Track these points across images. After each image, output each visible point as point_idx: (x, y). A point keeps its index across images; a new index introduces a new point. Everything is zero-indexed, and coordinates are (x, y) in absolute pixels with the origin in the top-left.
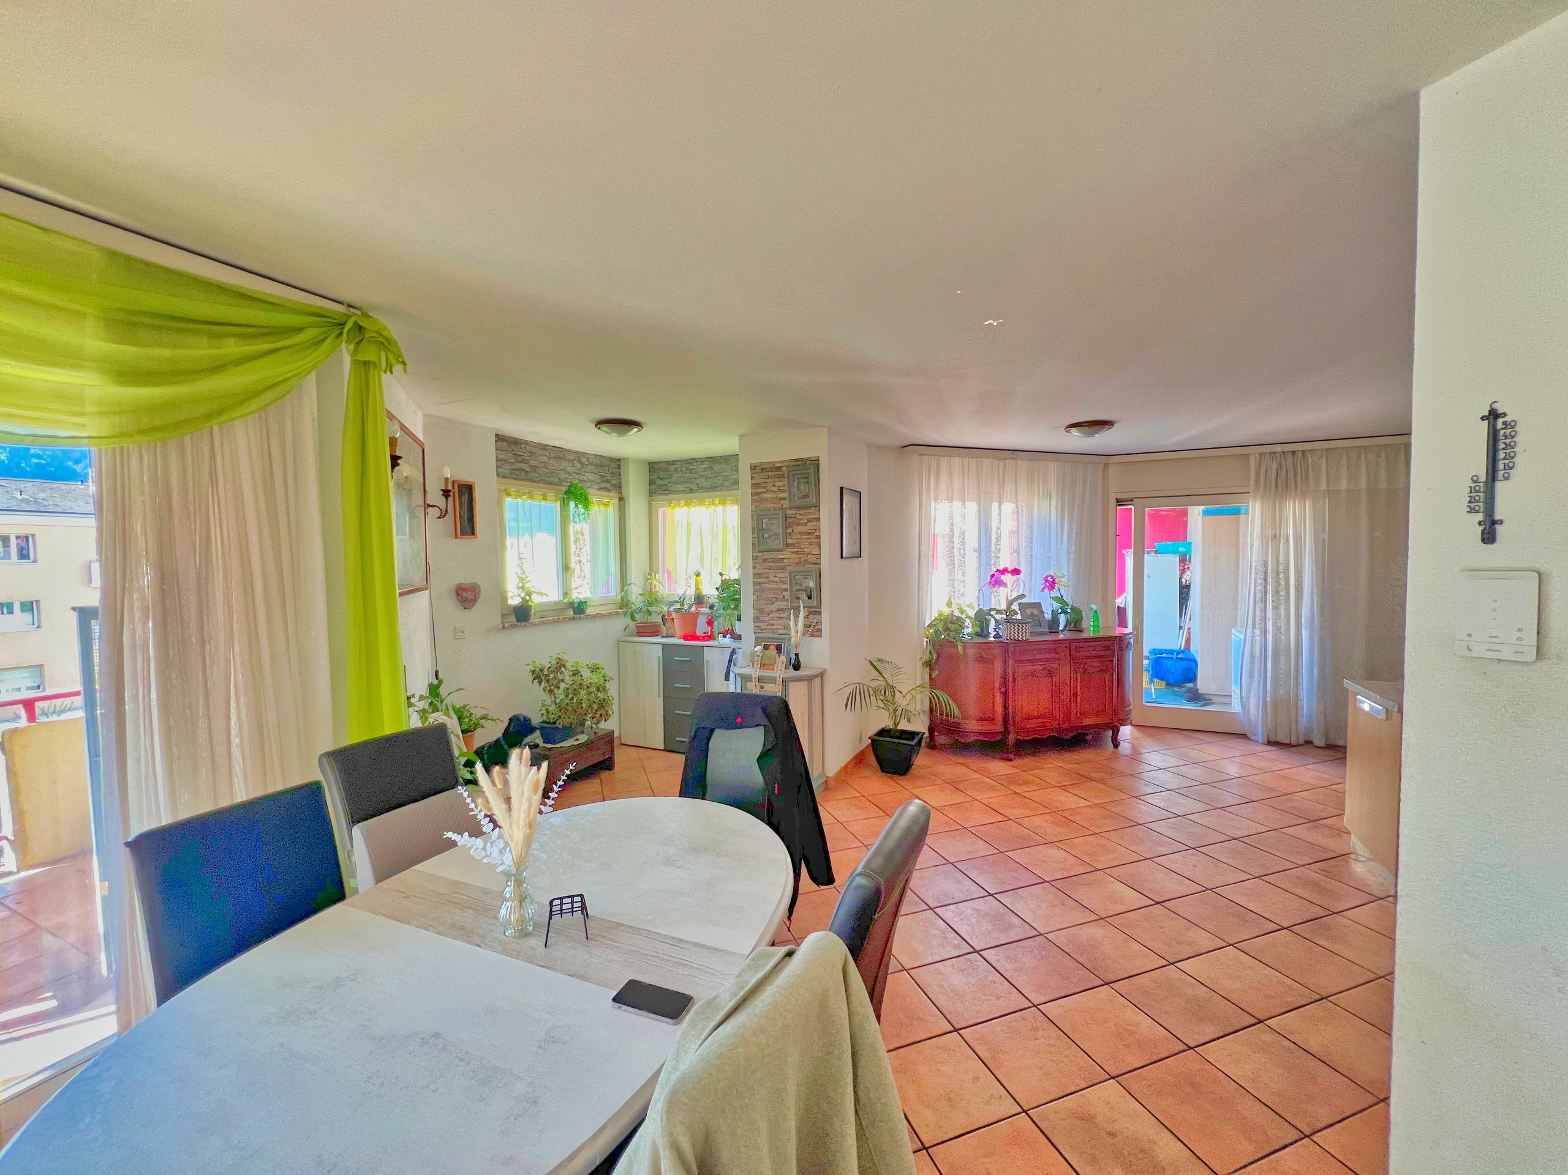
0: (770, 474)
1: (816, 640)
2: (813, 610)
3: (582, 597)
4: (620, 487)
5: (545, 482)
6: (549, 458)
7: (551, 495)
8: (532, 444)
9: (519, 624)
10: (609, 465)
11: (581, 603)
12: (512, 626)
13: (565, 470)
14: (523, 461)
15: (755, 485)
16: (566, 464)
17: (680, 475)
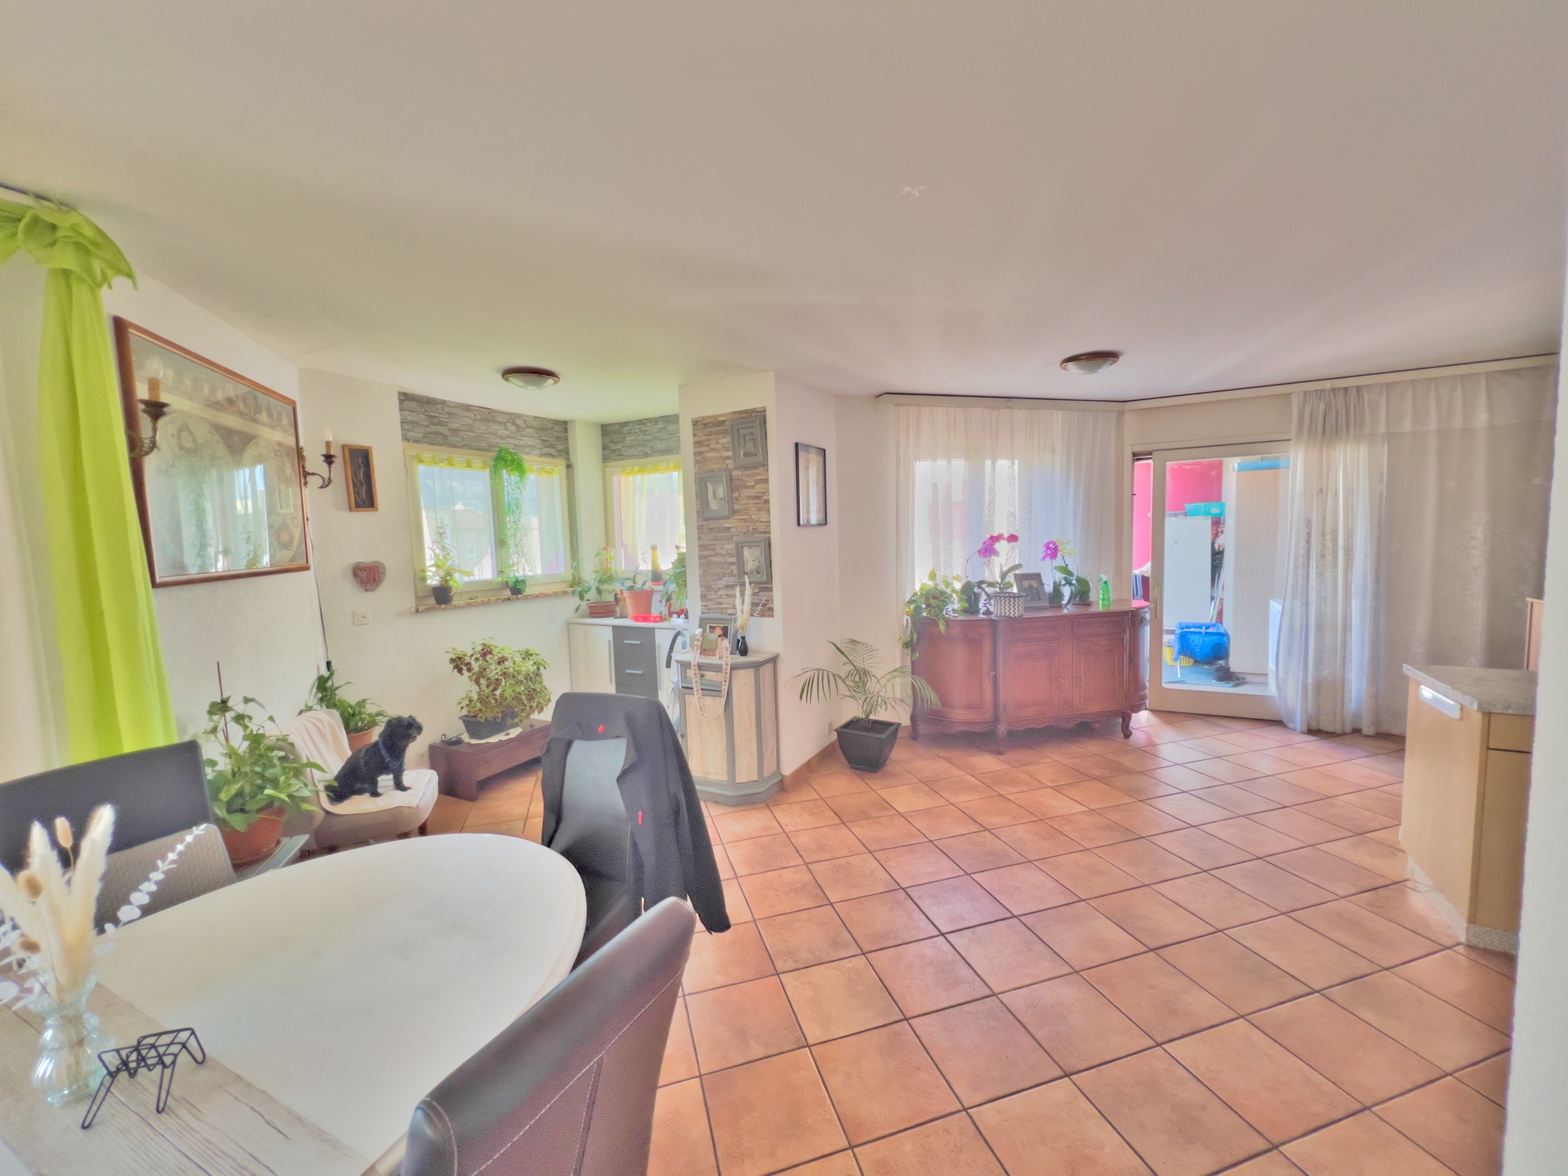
0: (713, 429)
1: (766, 620)
2: (764, 586)
3: (520, 574)
4: (568, 453)
5: (470, 447)
6: (474, 420)
7: (477, 461)
8: (451, 404)
9: (437, 606)
10: (552, 429)
11: (517, 582)
12: (429, 609)
13: (496, 434)
14: (440, 424)
15: (698, 444)
16: (497, 427)
17: (633, 438)
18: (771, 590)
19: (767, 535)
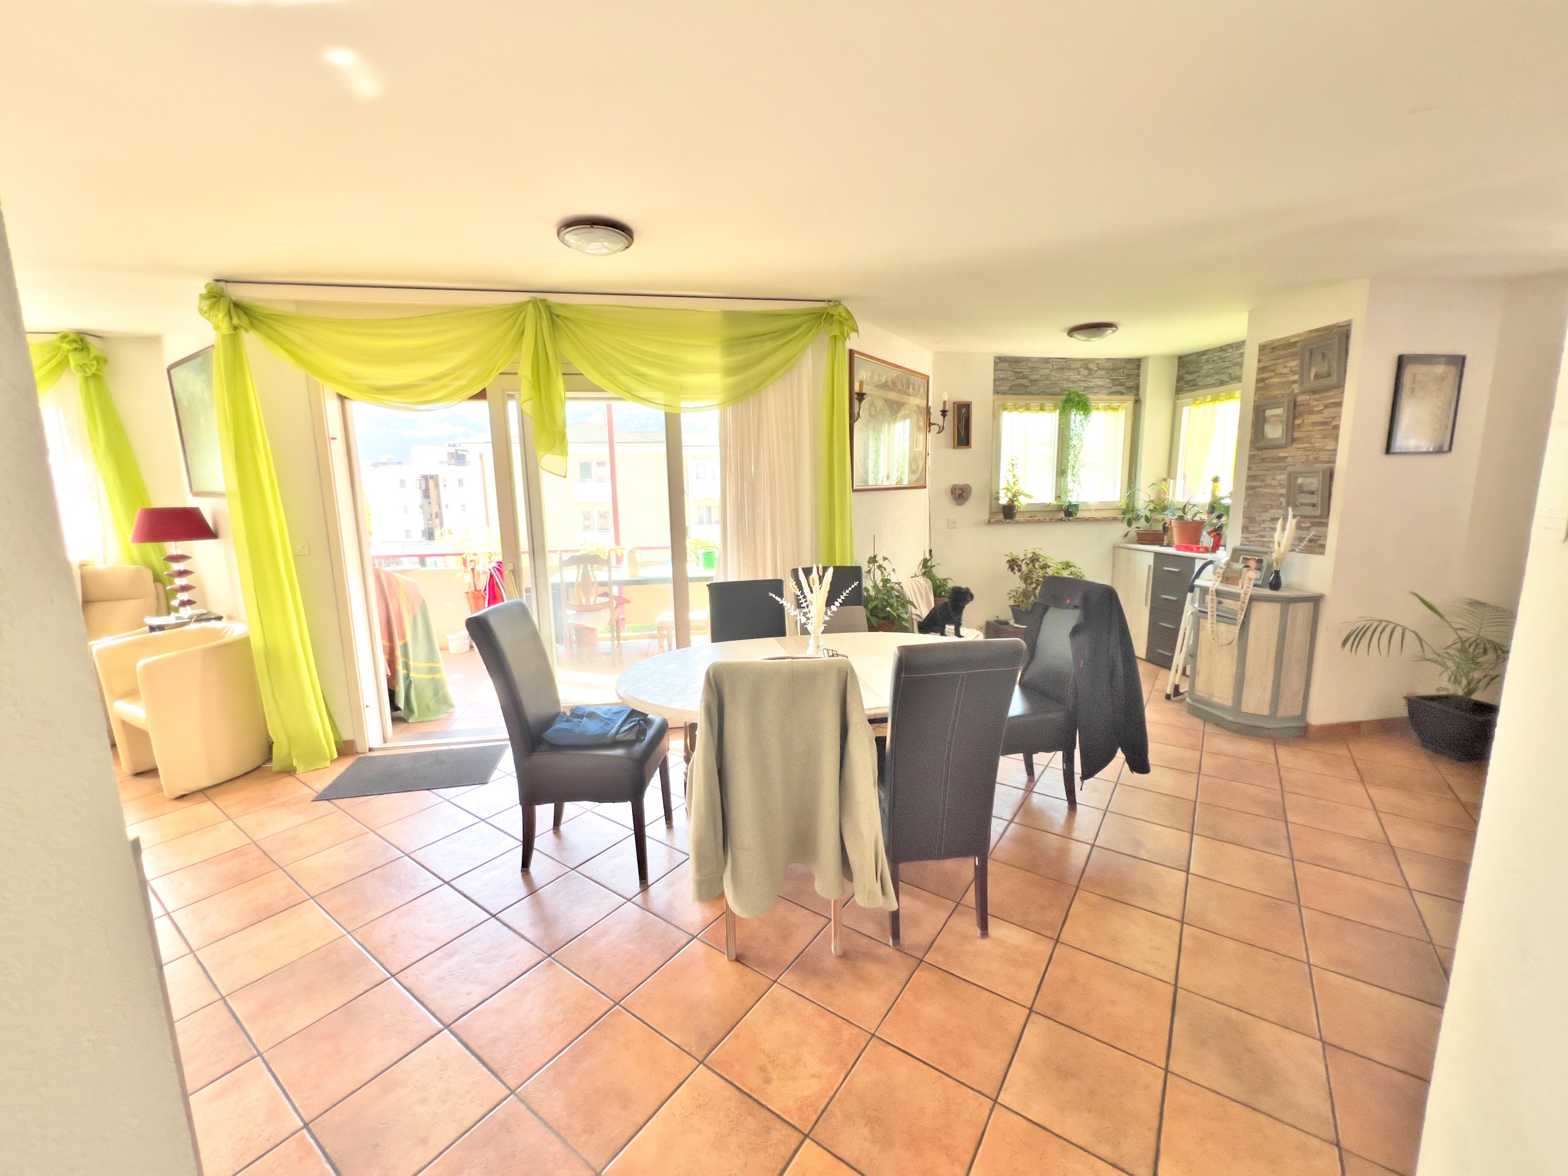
0: (1282, 353)
1: (1315, 559)
2: (1317, 520)
3: (1073, 500)
4: (1137, 388)
5: (1045, 393)
6: (1052, 370)
7: (1049, 405)
8: (1034, 360)
9: (1004, 520)
10: (1124, 368)
11: (1070, 505)
12: (998, 522)
13: (1069, 379)
14: (1024, 377)
15: (1261, 370)
16: (1070, 373)
17: (1210, 367)
18: (1326, 525)
19: (1331, 465)
